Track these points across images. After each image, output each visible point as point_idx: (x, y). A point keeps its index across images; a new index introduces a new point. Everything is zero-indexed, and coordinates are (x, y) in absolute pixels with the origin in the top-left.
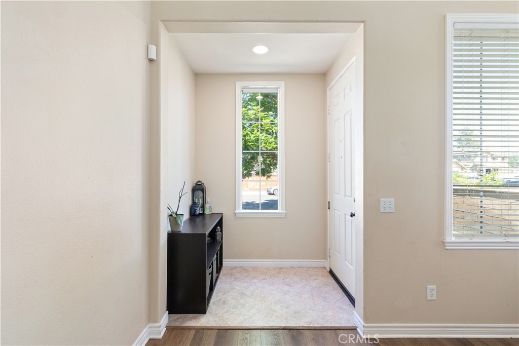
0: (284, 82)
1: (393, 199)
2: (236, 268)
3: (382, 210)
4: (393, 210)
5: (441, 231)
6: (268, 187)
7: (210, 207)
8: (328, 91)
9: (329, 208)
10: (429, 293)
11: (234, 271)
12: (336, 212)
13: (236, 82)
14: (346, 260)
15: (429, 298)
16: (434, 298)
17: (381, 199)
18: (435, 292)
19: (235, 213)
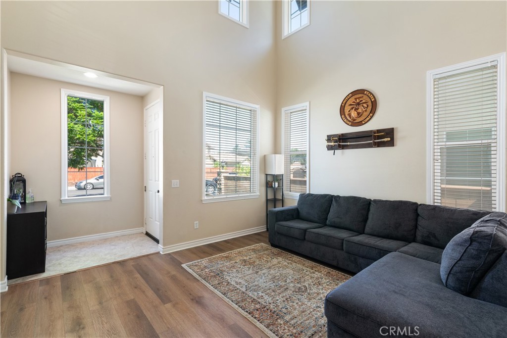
0: (109, 97)
1: (178, 181)
2: (61, 246)
3: (173, 186)
4: (178, 186)
5: (201, 195)
6: (76, 181)
7: (32, 197)
8: (145, 110)
9: (145, 191)
10: (195, 225)
11: (61, 248)
12: (150, 192)
13: (62, 89)
14: (156, 221)
15: (195, 228)
16: (198, 227)
17: (173, 181)
18: (198, 225)
19: (61, 200)
